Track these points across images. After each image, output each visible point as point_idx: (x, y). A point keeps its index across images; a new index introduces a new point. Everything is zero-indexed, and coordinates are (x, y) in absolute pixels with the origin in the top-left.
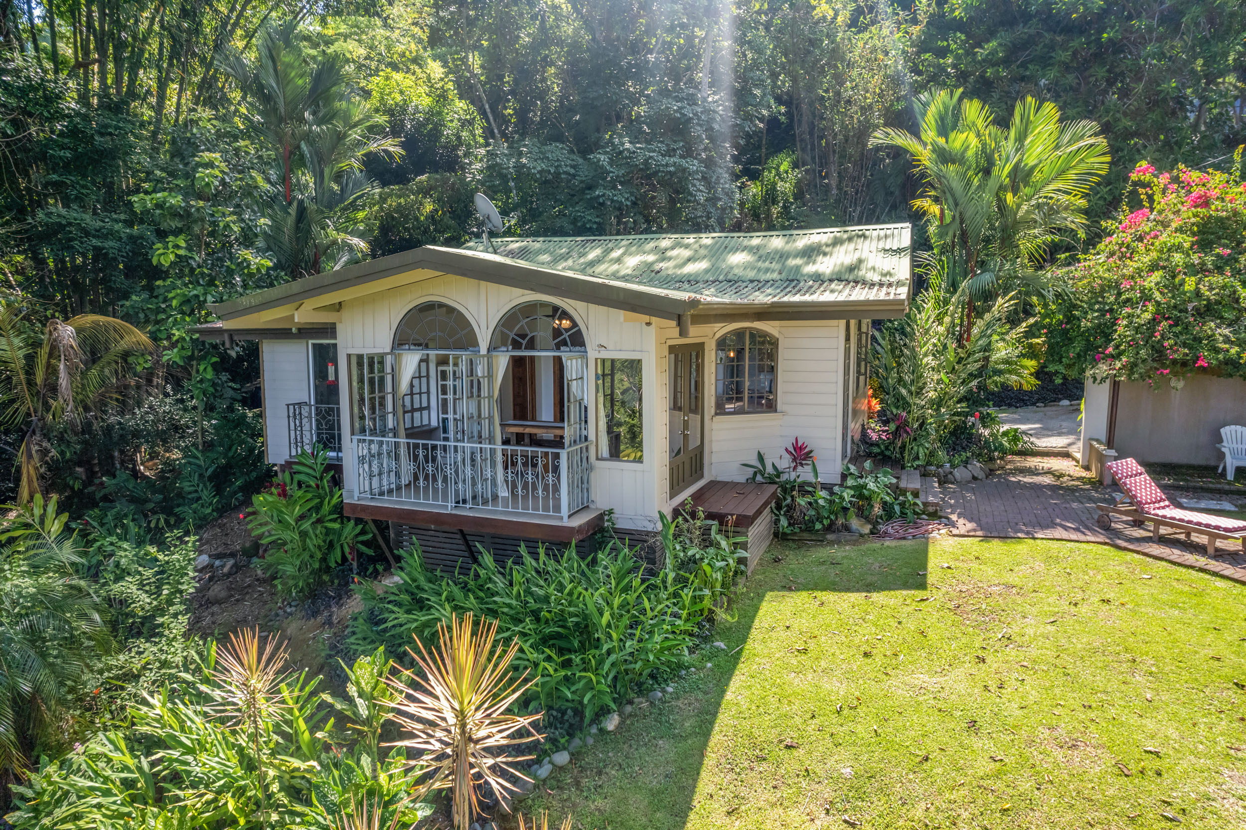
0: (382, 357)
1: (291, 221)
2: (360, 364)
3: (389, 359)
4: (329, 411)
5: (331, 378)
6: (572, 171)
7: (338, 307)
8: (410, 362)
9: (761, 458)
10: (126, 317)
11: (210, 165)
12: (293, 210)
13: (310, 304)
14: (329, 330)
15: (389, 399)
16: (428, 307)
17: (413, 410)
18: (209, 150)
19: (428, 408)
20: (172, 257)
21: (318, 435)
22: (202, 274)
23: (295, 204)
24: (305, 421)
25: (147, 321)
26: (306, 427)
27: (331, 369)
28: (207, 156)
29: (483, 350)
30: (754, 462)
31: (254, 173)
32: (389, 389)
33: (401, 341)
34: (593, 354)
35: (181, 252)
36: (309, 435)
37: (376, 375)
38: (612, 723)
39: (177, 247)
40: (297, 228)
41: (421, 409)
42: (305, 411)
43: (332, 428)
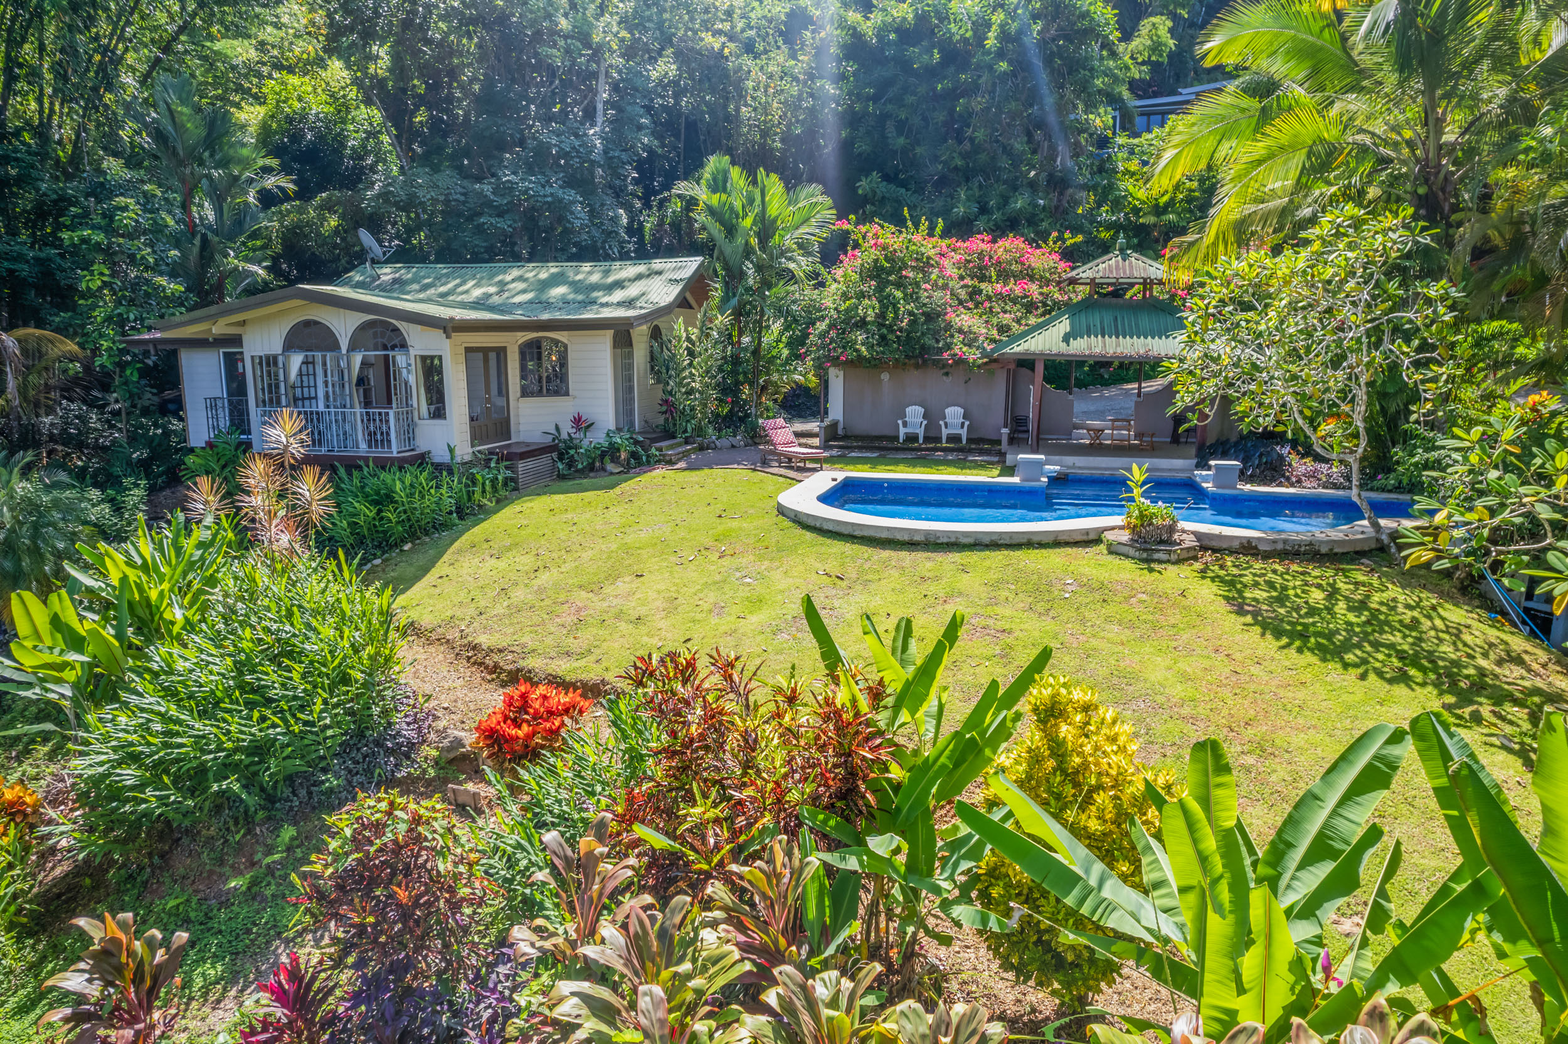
0: (275, 357)
1: (196, 250)
2: (261, 364)
3: (280, 359)
4: (240, 402)
5: (241, 370)
6: (462, 198)
7: (243, 323)
8: (296, 360)
9: (557, 428)
10: (57, 330)
11: (125, 208)
12: (197, 241)
13: (222, 322)
14: (237, 340)
15: (282, 385)
16: (308, 324)
17: (303, 399)
18: (122, 194)
19: (316, 398)
20: (99, 283)
21: (231, 420)
22: (124, 297)
23: (199, 237)
24: (220, 411)
25: (76, 334)
26: (221, 415)
27: (240, 365)
28: (121, 200)
29: (344, 351)
30: (553, 431)
31: (164, 214)
32: (282, 378)
33: (290, 345)
34: (412, 352)
35: (105, 279)
36: (224, 422)
37: (273, 369)
38: (407, 547)
39: (102, 274)
40: (201, 256)
41: (310, 398)
42: (219, 404)
43: (242, 414)
